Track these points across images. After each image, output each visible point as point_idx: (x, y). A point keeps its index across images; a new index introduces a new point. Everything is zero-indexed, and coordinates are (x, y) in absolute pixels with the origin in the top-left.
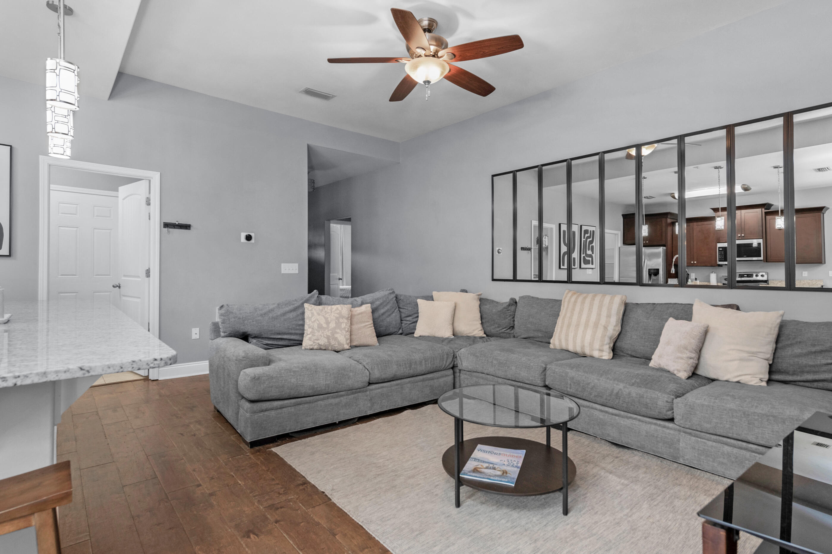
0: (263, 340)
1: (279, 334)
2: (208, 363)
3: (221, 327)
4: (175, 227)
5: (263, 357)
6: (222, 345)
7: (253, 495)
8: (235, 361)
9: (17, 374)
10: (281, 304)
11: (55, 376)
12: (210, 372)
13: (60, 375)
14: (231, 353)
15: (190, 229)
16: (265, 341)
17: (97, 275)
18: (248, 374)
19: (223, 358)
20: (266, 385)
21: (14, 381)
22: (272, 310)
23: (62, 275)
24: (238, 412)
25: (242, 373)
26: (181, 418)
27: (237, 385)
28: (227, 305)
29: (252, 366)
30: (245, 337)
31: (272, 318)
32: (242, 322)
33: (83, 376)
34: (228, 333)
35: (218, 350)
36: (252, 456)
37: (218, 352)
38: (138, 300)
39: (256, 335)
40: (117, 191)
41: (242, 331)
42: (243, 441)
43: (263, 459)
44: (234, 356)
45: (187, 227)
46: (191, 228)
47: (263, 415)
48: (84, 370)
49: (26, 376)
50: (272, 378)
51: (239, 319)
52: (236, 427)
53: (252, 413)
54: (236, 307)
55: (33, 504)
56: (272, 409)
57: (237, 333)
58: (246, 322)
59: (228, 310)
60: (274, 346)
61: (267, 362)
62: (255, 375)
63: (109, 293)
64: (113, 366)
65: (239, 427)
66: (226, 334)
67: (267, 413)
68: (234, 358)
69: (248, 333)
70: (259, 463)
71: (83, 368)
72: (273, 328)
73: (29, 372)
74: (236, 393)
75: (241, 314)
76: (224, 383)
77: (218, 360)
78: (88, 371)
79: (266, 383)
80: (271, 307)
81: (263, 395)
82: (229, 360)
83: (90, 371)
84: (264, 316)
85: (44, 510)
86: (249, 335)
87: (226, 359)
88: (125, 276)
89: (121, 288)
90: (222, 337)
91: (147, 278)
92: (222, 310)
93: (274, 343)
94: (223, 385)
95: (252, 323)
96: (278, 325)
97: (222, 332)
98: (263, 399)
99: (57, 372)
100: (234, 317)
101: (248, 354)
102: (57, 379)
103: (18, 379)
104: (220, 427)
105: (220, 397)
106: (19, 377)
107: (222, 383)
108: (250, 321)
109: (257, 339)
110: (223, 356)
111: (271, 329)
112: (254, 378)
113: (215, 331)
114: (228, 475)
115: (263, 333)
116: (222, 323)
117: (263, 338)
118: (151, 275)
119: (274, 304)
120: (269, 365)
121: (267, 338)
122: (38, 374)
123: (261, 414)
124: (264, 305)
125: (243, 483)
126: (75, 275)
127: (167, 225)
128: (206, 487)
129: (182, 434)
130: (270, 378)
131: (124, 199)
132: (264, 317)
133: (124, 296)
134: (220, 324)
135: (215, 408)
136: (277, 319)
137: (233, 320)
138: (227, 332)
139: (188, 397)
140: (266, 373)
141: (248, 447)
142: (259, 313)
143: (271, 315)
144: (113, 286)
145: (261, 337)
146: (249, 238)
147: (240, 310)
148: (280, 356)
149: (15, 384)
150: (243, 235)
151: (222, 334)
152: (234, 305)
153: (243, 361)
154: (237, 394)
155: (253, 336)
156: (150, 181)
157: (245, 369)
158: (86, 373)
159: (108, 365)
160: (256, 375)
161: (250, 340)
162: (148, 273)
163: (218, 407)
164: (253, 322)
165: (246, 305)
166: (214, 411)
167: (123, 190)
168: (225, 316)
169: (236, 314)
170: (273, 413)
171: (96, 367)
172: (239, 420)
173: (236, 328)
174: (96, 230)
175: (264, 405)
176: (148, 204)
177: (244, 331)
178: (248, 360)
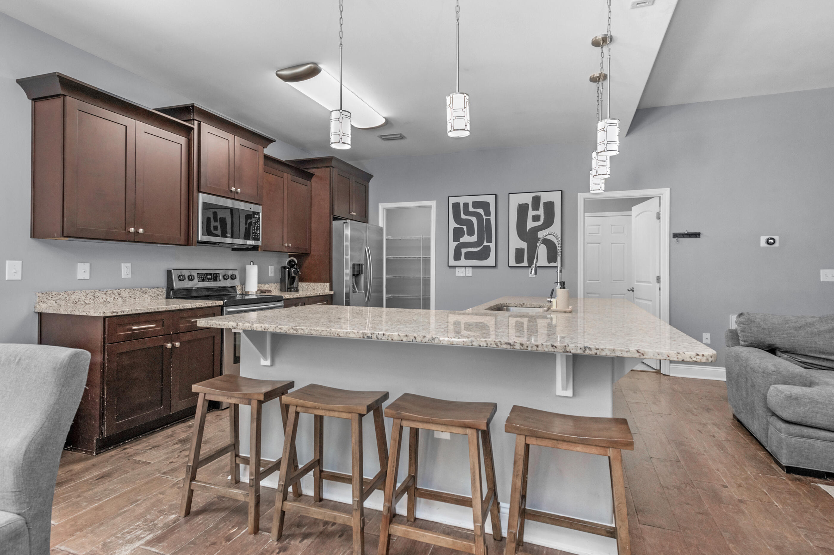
0: (798, 356)
1: (823, 353)
2: (725, 370)
3: (740, 335)
4: (685, 236)
5: (801, 376)
6: (743, 354)
7: (797, 524)
8: (762, 374)
9: (597, 347)
10: (826, 319)
11: (620, 353)
12: (727, 379)
13: (623, 353)
14: (756, 364)
15: (699, 237)
16: (800, 358)
17: (614, 281)
18: (782, 390)
19: (745, 367)
20: (808, 409)
21: (596, 351)
22: (811, 324)
23: (589, 280)
24: (768, 429)
25: (772, 388)
26: (696, 415)
27: (765, 399)
28: (748, 313)
29: (785, 383)
30: (772, 350)
31: (812, 333)
32: (767, 333)
33: (639, 357)
34: (750, 342)
35: (737, 358)
36: (790, 483)
37: (738, 360)
38: (650, 303)
39: (788, 350)
40: (631, 210)
41: (767, 343)
42: (774, 461)
43: (807, 491)
44: (760, 368)
45: (697, 235)
46: (701, 236)
47: (804, 441)
48: (640, 353)
49: (602, 350)
50: (817, 402)
51: (763, 329)
52: (765, 444)
53: (787, 434)
54: (759, 316)
55: (609, 440)
56: (817, 438)
57: (761, 344)
58: (773, 333)
59: (748, 319)
60: (815, 366)
61: (808, 383)
62: (791, 394)
63: (623, 296)
64: (662, 353)
65: (769, 444)
66: (746, 343)
67: (809, 441)
68: (760, 370)
69: (776, 346)
70: (801, 493)
71: (639, 351)
72: (813, 345)
73: (604, 347)
74: (764, 407)
75: (766, 324)
76: (747, 394)
77: (738, 368)
78: (643, 354)
79: (808, 407)
80: (809, 320)
81: (803, 418)
82: (754, 371)
83: (644, 354)
84: (798, 329)
85: (615, 448)
86: (777, 348)
87: (748, 369)
88: (637, 281)
89: (634, 291)
90: (742, 346)
91: (658, 284)
92: (741, 318)
93: (814, 363)
94: (745, 396)
95: (781, 336)
96: (822, 342)
97: (742, 341)
98: (803, 422)
99: (621, 351)
100: (757, 327)
101: (779, 368)
102: (621, 355)
103: (598, 351)
104: (742, 437)
105: (741, 407)
106: (598, 349)
107: (744, 393)
108: (778, 333)
109: (789, 355)
110: (745, 365)
111: (810, 345)
112: (791, 397)
113: (732, 338)
114: (759, 490)
115: (797, 349)
116: (741, 331)
117: (797, 354)
118: (661, 281)
119: (813, 317)
120: (810, 386)
121: (804, 355)
122: (609, 350)
123: (802, 440)
124: (798, 317)
125: (782, 507)
126: (598, 280)
127: (676, 235)
128: (733, 491)
129: (700, 431)
130: (813, 402)
131: (636, 217)
132: (798, 331)
133: (637, 298)
134: (739, 332)
135: (734, 416)
136: (819, 335)
137: (756, 329)
138: (748, 342)
139: (702, 398)
140: (807, 394)
141: (784, 471)
142: (791, 325)
143: (809, 330)
144: (628, 290)
145: (795, 353)
146: (770, 242)
147: (764, 320)
148: (827, 380)
149: (596, 354)
150: (763, 239)
151: (742, 343)
152: (757, 314)
153: (773, 375)
154: (765, 409)
155: (782, 350)
156: (660, 197)
157: (775, 384)
158: (642, 355)
159: (658, 352)
160: (793, 395)
161: (779, 353)
162: (659, 279)
163: (739, 417)
164: (783, 334)
165: (772, 315)
166: (733, 420)
167: (636, 209)
168: (746, 324)
169: (759, 324)
170: (819, 443)
171: (648, 352)
172: (769, 438)
173: (760, 339)
174: (613, 245)
175: (805, 431)
176: (659, 218)
177: (770, 343)
178: (780, 375)
